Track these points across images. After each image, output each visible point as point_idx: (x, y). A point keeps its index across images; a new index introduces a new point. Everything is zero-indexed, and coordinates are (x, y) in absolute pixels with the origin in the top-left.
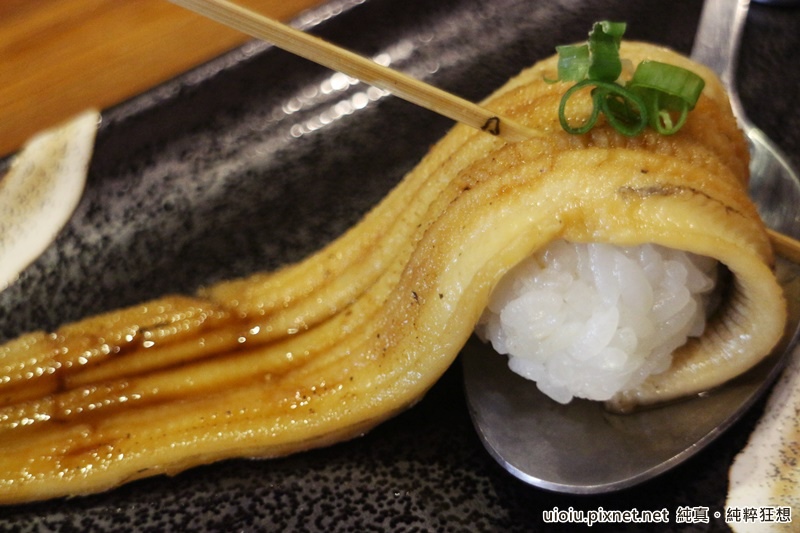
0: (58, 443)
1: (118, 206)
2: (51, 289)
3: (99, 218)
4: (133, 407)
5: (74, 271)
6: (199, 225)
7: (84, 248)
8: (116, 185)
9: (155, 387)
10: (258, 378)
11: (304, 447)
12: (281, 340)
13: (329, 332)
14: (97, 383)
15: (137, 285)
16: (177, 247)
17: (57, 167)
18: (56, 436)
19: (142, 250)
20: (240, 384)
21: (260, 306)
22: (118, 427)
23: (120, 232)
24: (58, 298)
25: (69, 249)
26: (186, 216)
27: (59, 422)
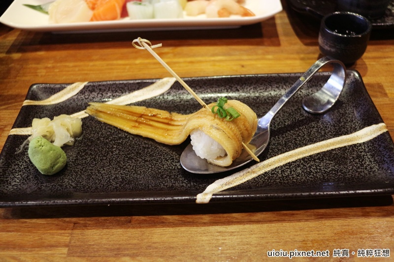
0: (133, 124)
1: (173, 94)
2: (154, 102)
3: (169, 94)
4: (147, 124)
5: (159, 101)
6: (182, 102)
7: (163, 98)
8: (174, 90)
9: (151, 123)
10: (165, 129)
11: (163, 143)
12: (173, 125)
13: (178, 127)
14: (146, 119)
15: (166, 107)
16: (176, 104)
17: (167, 84)
18: (133, 123)
19: (171, 102)
20: (162, 129)
21: (175, 119)
22: (141, 126)
23: (170, 98)
24: (154, 104)
25: (161, 97)
26: (182, 100)
27: (136, 121)
